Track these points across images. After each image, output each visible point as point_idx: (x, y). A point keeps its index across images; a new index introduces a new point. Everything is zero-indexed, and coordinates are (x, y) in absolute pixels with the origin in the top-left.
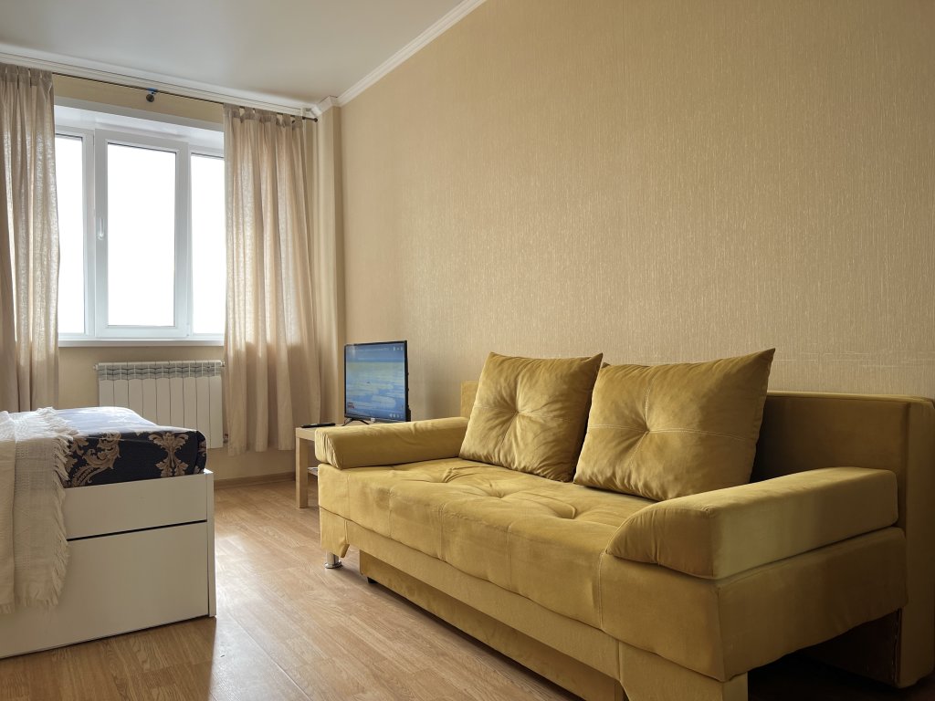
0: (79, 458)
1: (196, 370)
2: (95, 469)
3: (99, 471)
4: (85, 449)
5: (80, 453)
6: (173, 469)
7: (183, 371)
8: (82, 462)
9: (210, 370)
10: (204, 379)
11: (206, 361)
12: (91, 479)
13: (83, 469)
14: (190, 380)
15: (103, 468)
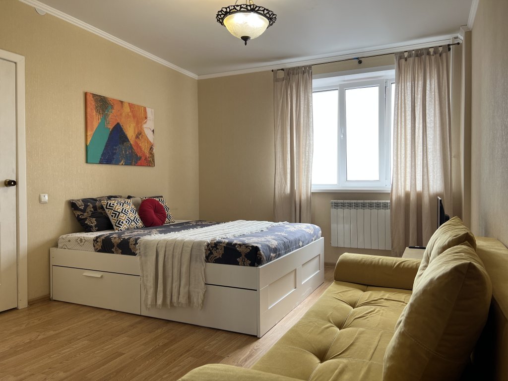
0: (211, 251)
1: (378, 206)
2: (215, 257)
3: (217, 258)
4: (213, 247)
5: (211, 249)
6: (244, 262)
7: (371, 206)
8: (211, 253)
9: (385, 206)
10: (382, 211)
11: (384, 201)
12: (215, 260)
13: (212, 256)
14: (374, 211)
15: (218, 257)
